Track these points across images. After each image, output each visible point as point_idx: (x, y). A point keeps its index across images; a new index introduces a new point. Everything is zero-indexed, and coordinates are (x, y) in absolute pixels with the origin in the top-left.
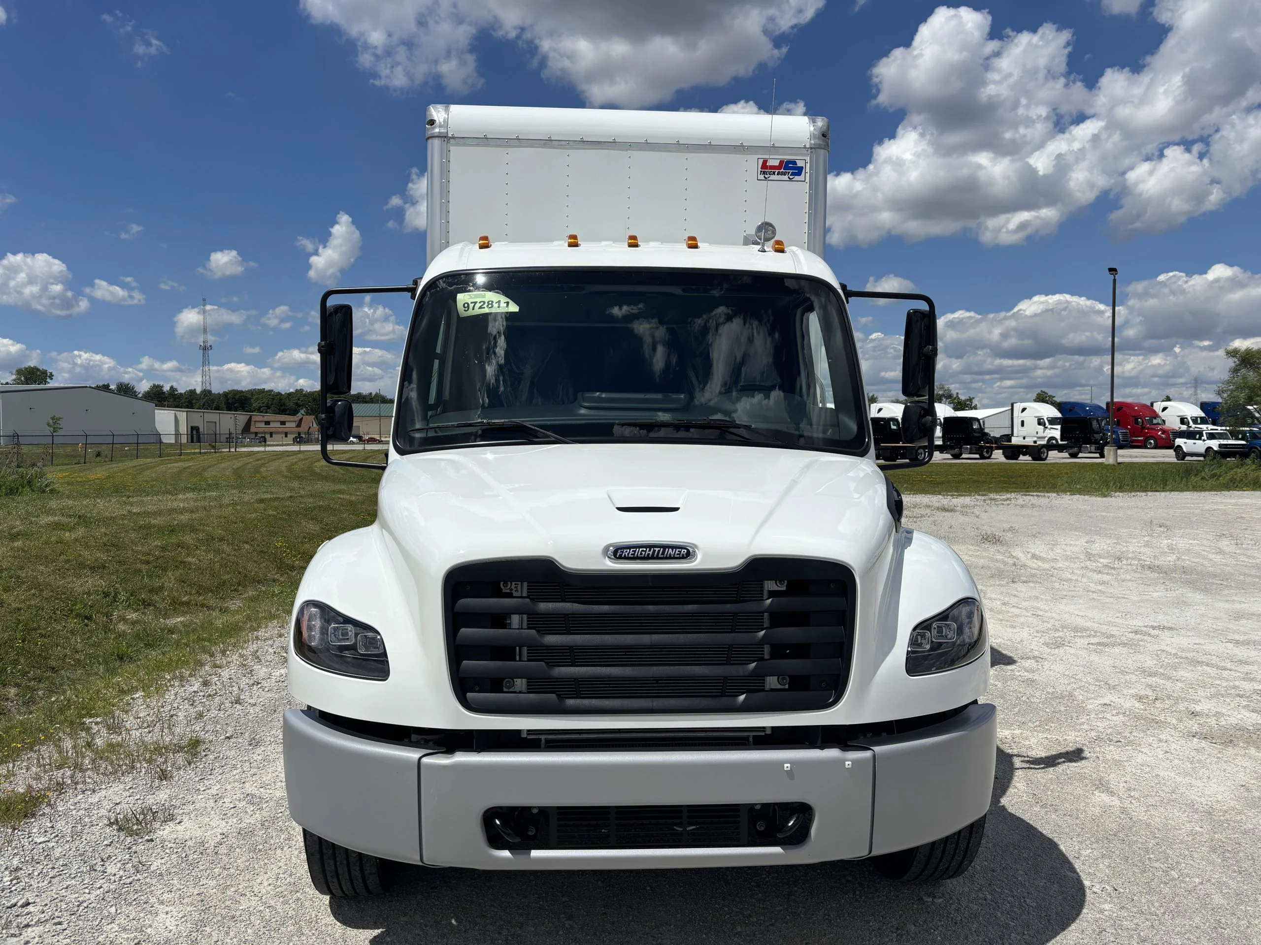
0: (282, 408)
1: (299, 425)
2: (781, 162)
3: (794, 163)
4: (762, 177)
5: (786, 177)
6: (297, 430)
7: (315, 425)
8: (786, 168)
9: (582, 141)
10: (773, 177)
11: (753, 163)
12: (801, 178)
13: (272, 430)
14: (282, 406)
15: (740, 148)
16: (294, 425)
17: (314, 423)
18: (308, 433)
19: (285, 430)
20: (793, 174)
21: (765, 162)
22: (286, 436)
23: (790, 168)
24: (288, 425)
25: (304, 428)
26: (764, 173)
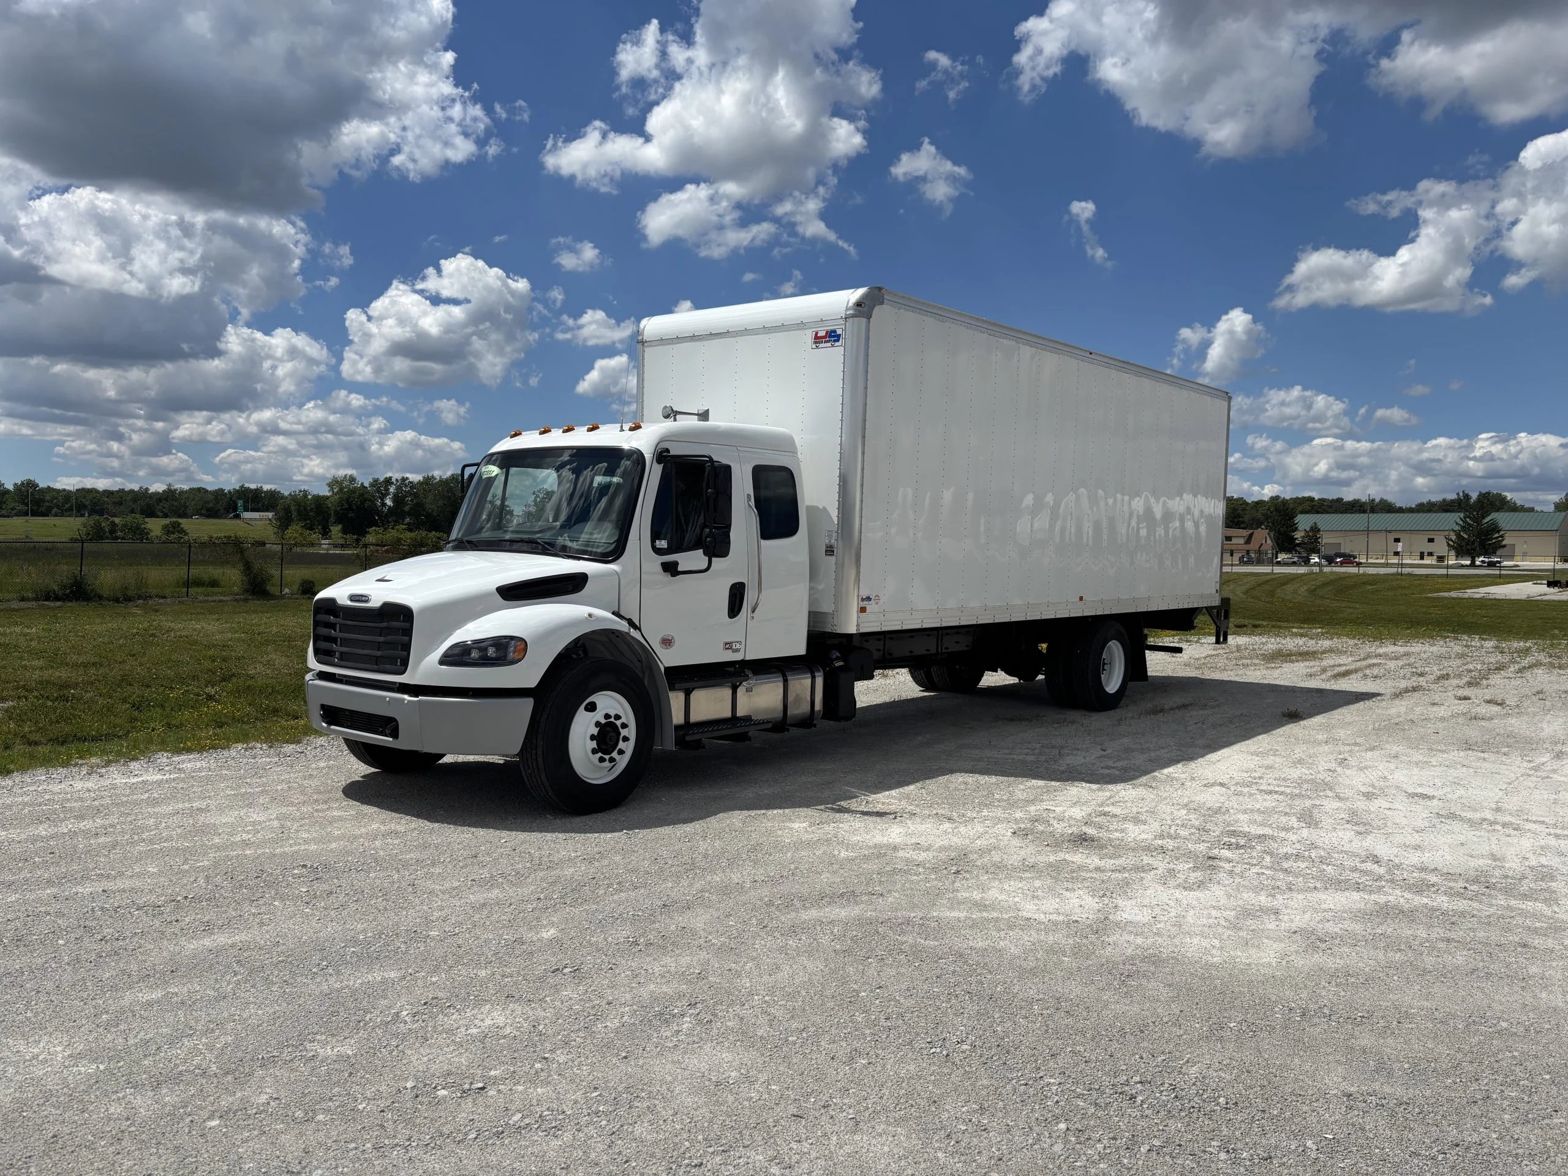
0: (1236, 520)
1: (1248, 540)
2: (827, 332)
3: (835, 331)
4: (814, 346)
5: (829, 344)
6: (1247, 547)
7: (1269, 541)
8: (831, 336)
9: (711, 334)
10: (821, 345)
11: (809, 335)
12: (839, 343)
13: (1233, 548)
14: (1235, 517)
15: (801, 325)
16: (1242, 541)
17: (1268, 539)
18: (1259, 552)
19: (1230, 547)
20: (835, 341)
21: (817, 333)
22: (1232, 555)
23: (832, 336)
24: (1234, 541)
25: (1254, 545)
26: (816, 343)
